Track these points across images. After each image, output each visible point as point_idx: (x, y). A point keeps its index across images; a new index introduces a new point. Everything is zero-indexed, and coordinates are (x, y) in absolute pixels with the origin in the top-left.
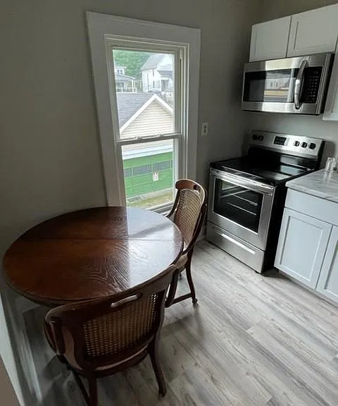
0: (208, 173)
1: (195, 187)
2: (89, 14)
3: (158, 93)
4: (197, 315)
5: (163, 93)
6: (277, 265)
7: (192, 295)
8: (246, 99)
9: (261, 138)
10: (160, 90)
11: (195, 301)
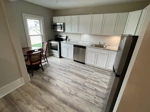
0: (48, 42)
1: (45, 43)
2: (22, 13)
3: (34, 27)
4: (48, 64)
5: (36, 28)
6: (62, 56)
7: (47, 61)
8: (53, 29)
9: (57, 36)
10: (35, 27)
11: (48, 62)
